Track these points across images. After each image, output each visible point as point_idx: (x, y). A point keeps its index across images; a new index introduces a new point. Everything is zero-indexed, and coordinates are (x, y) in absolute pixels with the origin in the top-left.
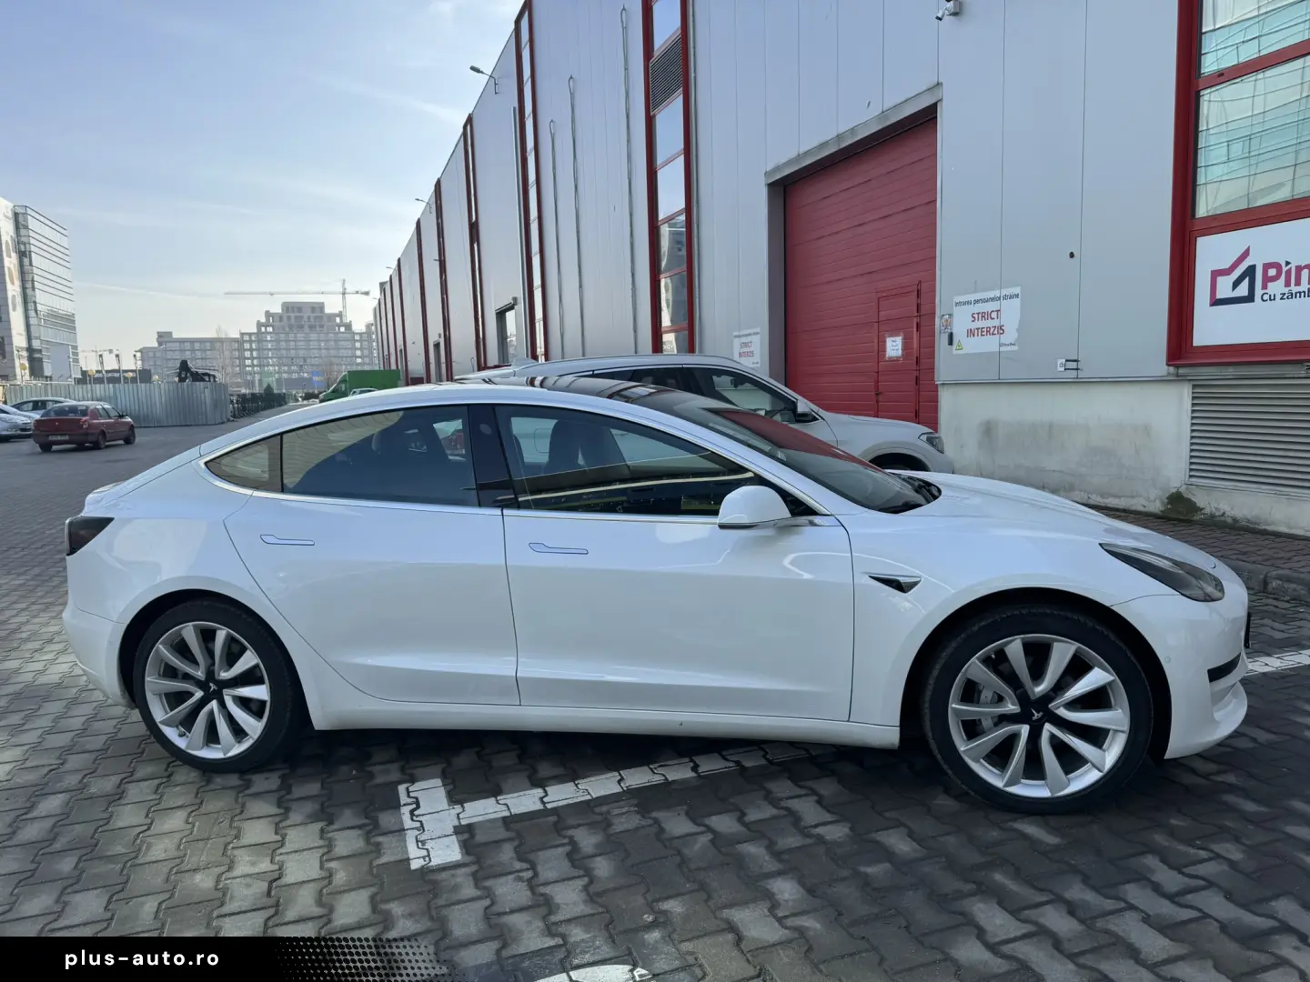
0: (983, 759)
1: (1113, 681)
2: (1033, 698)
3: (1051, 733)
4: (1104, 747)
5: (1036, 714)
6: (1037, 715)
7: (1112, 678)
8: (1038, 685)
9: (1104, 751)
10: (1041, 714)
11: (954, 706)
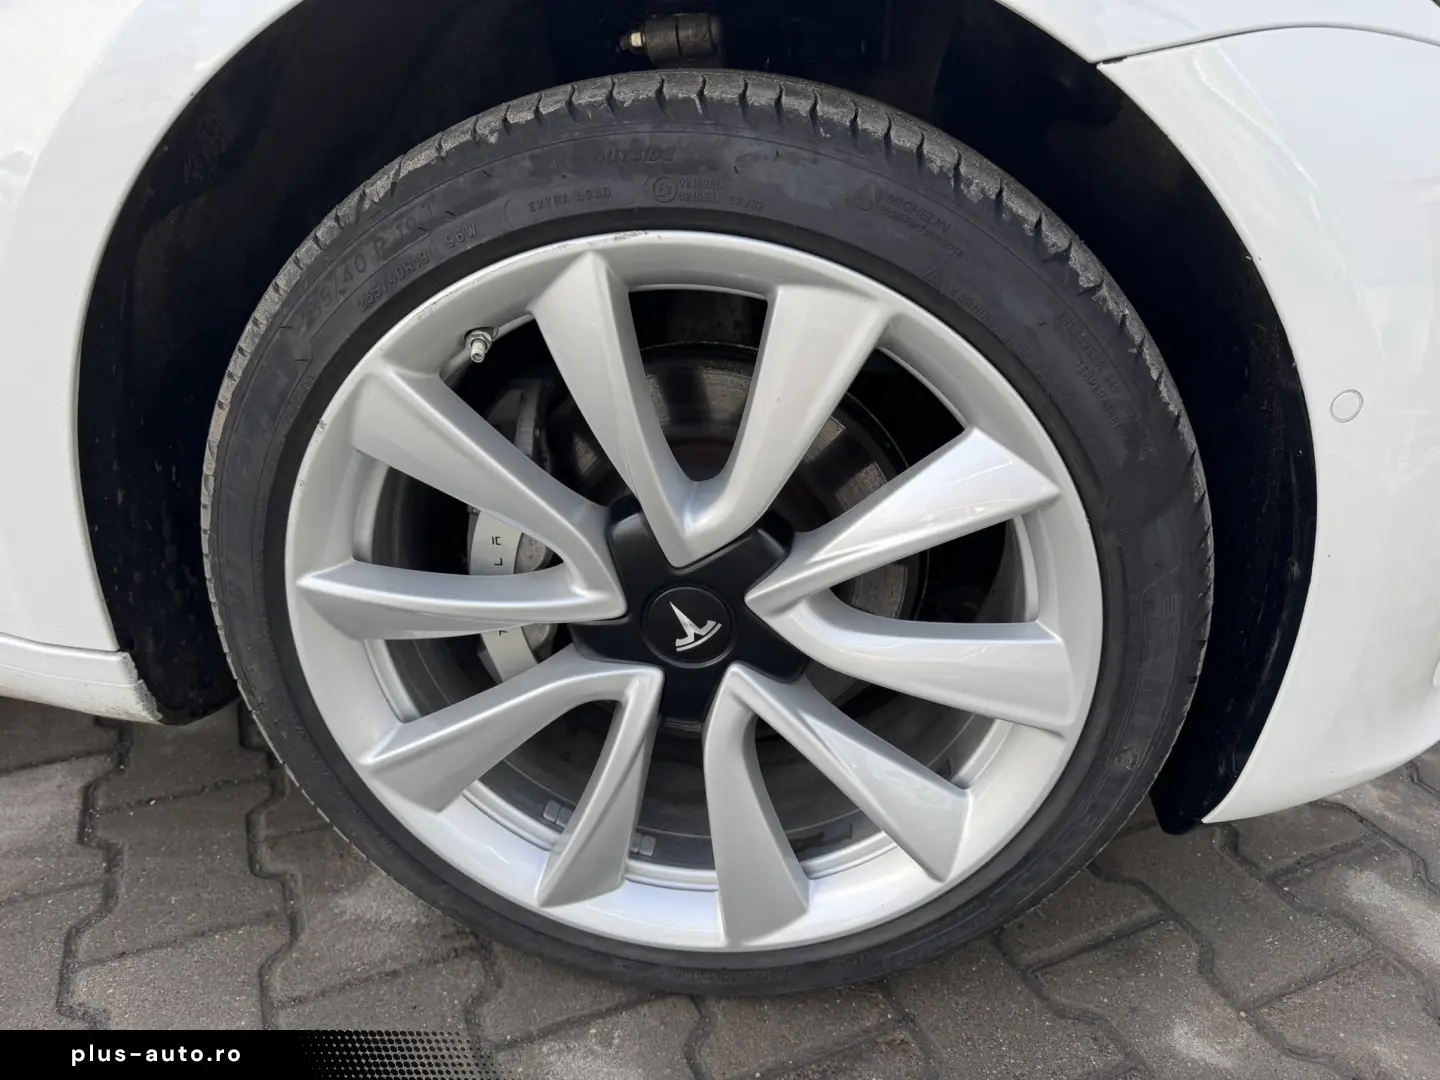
0: (485, 780)
1: (1049, 503)
2: (676, 559)
3: (747, 707)
4: (964, 772)
5: (691, 629)
6: (692, 634)
7: (1043, 488)
8: (700, 504)
9: (962, 786)
10: (711, 628)
11: (309, 581)
